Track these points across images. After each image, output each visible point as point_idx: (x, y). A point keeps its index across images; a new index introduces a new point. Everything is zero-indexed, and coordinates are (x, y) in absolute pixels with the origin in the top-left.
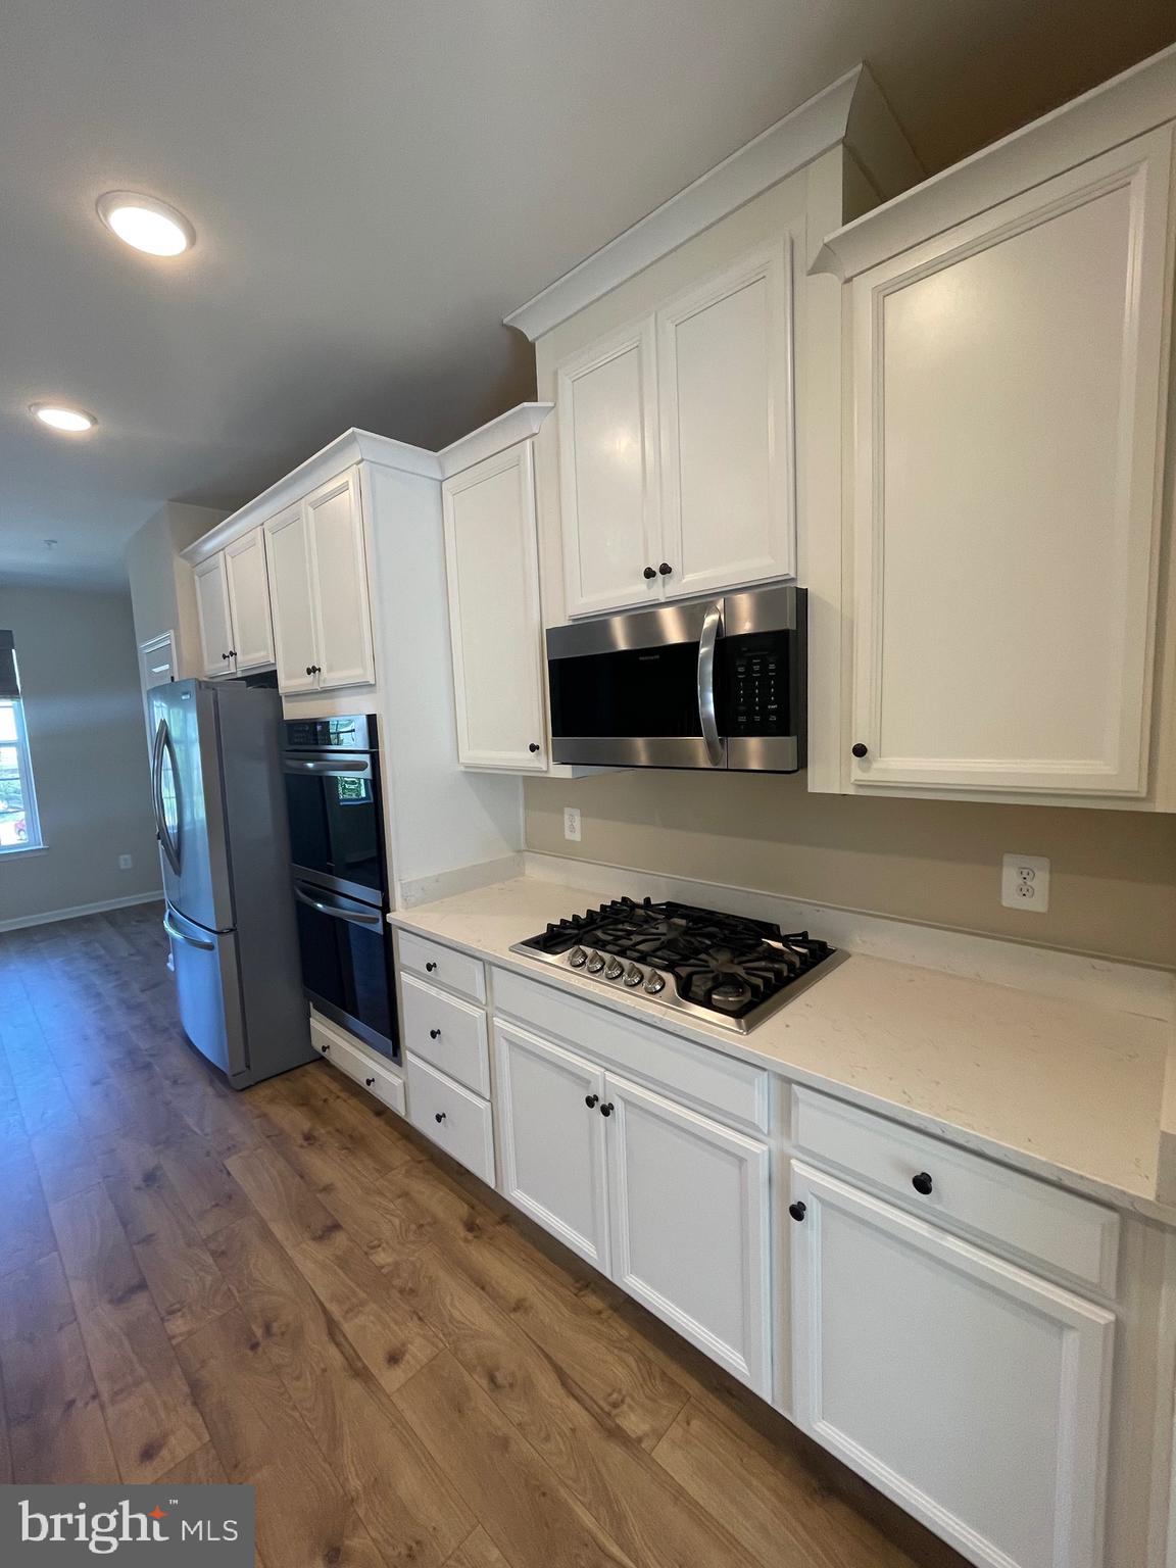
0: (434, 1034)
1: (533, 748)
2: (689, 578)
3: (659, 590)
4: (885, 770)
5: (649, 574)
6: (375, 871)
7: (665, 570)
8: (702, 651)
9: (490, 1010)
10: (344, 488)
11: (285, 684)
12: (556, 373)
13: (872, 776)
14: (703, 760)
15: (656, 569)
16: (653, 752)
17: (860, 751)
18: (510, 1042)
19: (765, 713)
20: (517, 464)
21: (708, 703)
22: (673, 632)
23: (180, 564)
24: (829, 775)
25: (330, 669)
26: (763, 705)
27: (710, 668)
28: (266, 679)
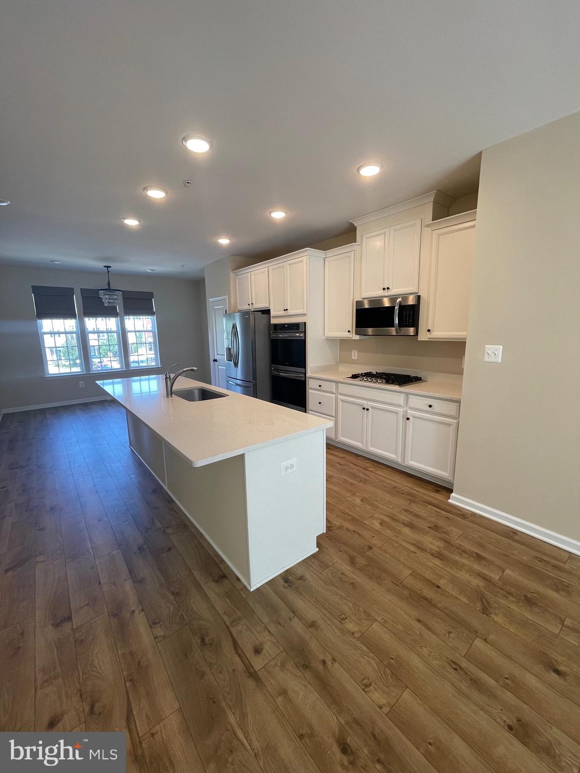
0: (320, 403)
1: (349, 331)
2: (393, 291)
3: (386, 293)
4: (434, 335)
5: (384, 289)
6: (302, 363)
7: (388, 288)
8: (396, 308)
9: (338, 393)
10: (302, 261)
11: (272, 313)
12: (362, 236)
13: (432, 336)
14: (394, 333)
15: (386, 288)
16: (373, 331)
17: (429, 331)
18: (342, 400)
19: (409, 322)
20: (350, 257)
21: (396, 320)
22: (387, 303)
23: (232, 275)
24: (423, 336)
25: (291, 310)
26: (409, 320)
27: (398, 312)
28: (267, 312)
